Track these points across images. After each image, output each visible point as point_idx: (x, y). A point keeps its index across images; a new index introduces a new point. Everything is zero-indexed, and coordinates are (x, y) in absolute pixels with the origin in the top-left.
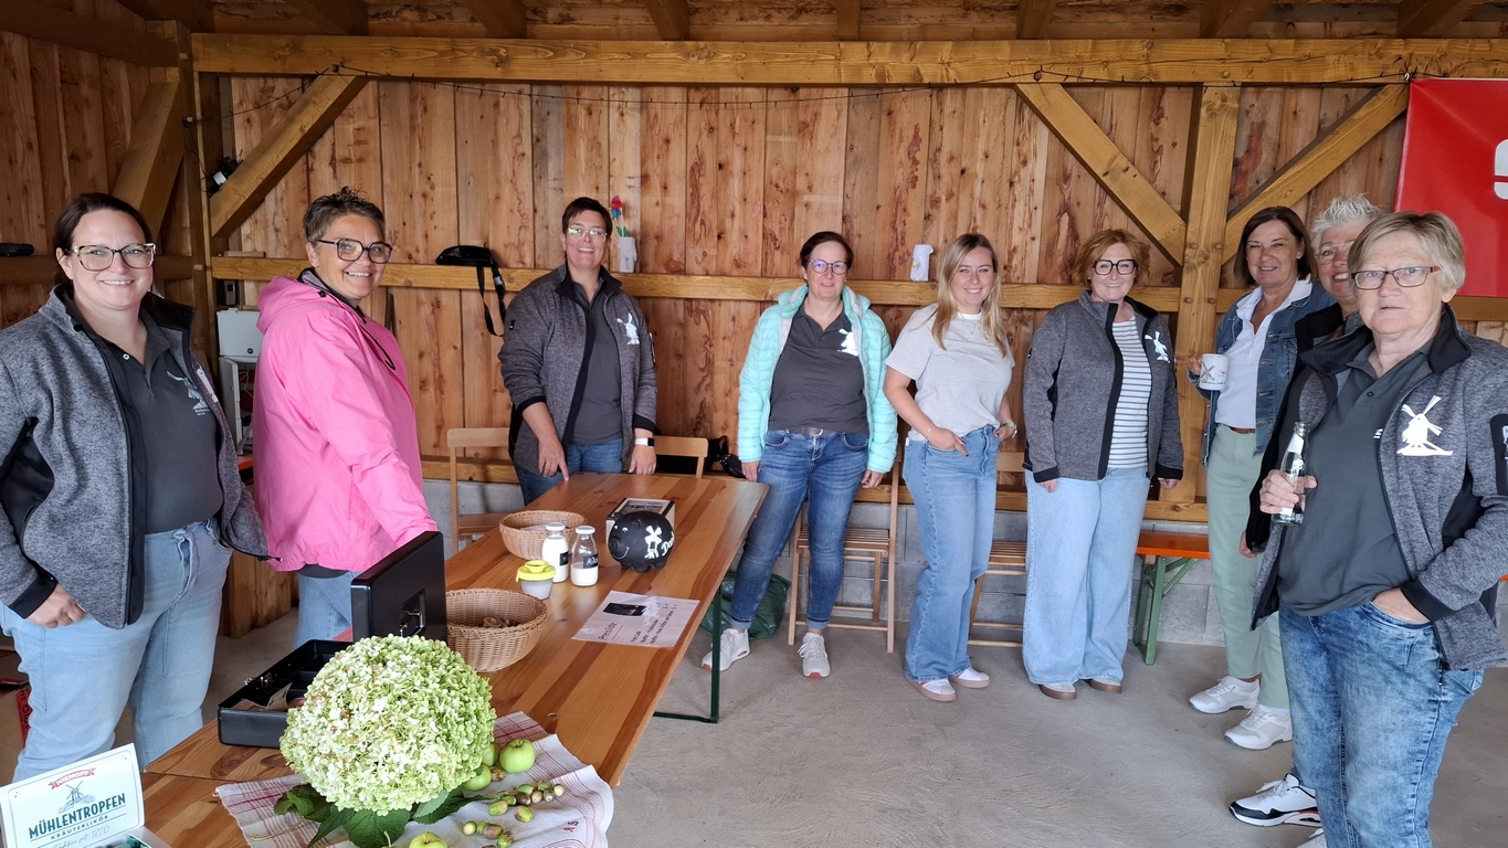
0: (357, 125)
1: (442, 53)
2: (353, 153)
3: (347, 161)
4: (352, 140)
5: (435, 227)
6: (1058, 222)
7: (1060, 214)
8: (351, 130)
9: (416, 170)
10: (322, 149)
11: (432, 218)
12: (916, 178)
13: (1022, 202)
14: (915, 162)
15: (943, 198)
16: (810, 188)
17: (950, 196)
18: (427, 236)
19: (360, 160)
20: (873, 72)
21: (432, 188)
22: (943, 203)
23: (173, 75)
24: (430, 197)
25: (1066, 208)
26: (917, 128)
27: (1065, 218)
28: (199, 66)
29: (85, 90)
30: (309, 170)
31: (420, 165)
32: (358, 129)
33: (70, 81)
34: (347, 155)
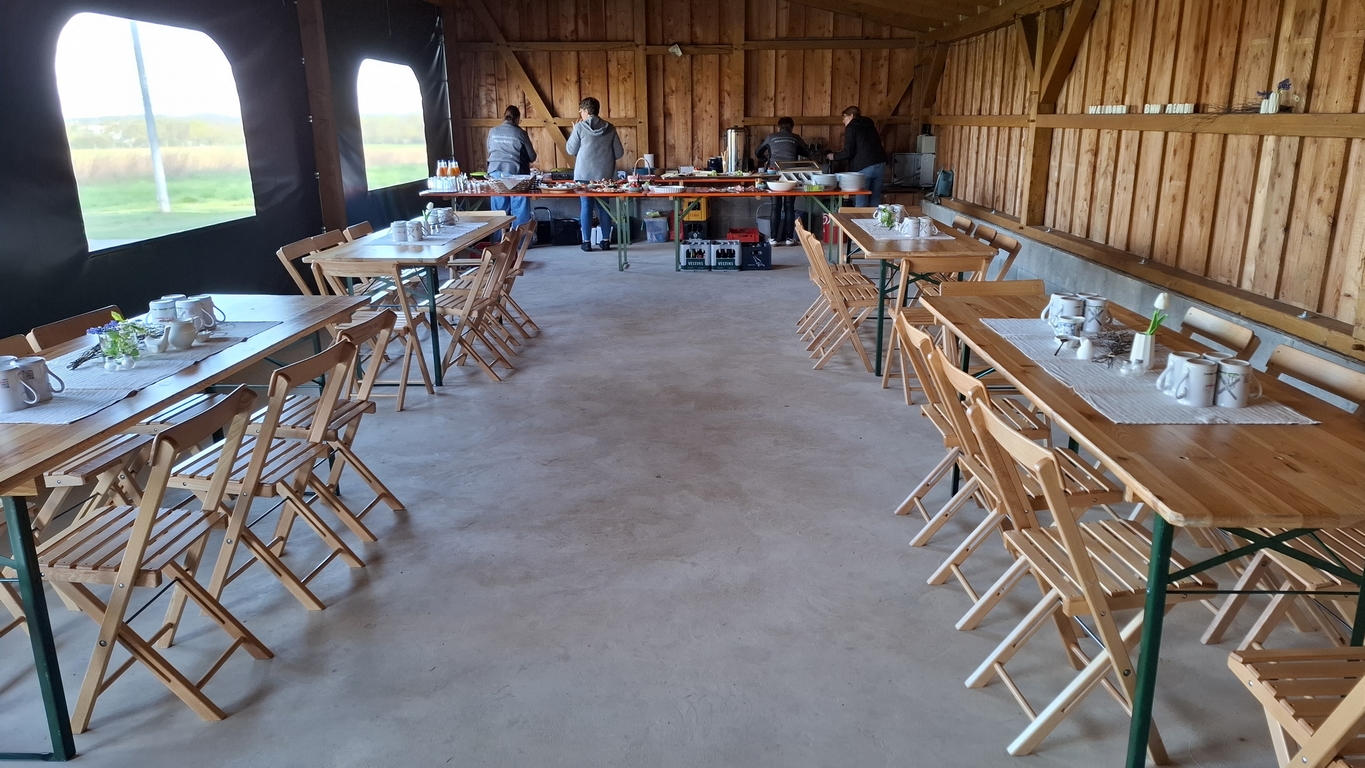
23: (915, 50)
28: (925, 45)
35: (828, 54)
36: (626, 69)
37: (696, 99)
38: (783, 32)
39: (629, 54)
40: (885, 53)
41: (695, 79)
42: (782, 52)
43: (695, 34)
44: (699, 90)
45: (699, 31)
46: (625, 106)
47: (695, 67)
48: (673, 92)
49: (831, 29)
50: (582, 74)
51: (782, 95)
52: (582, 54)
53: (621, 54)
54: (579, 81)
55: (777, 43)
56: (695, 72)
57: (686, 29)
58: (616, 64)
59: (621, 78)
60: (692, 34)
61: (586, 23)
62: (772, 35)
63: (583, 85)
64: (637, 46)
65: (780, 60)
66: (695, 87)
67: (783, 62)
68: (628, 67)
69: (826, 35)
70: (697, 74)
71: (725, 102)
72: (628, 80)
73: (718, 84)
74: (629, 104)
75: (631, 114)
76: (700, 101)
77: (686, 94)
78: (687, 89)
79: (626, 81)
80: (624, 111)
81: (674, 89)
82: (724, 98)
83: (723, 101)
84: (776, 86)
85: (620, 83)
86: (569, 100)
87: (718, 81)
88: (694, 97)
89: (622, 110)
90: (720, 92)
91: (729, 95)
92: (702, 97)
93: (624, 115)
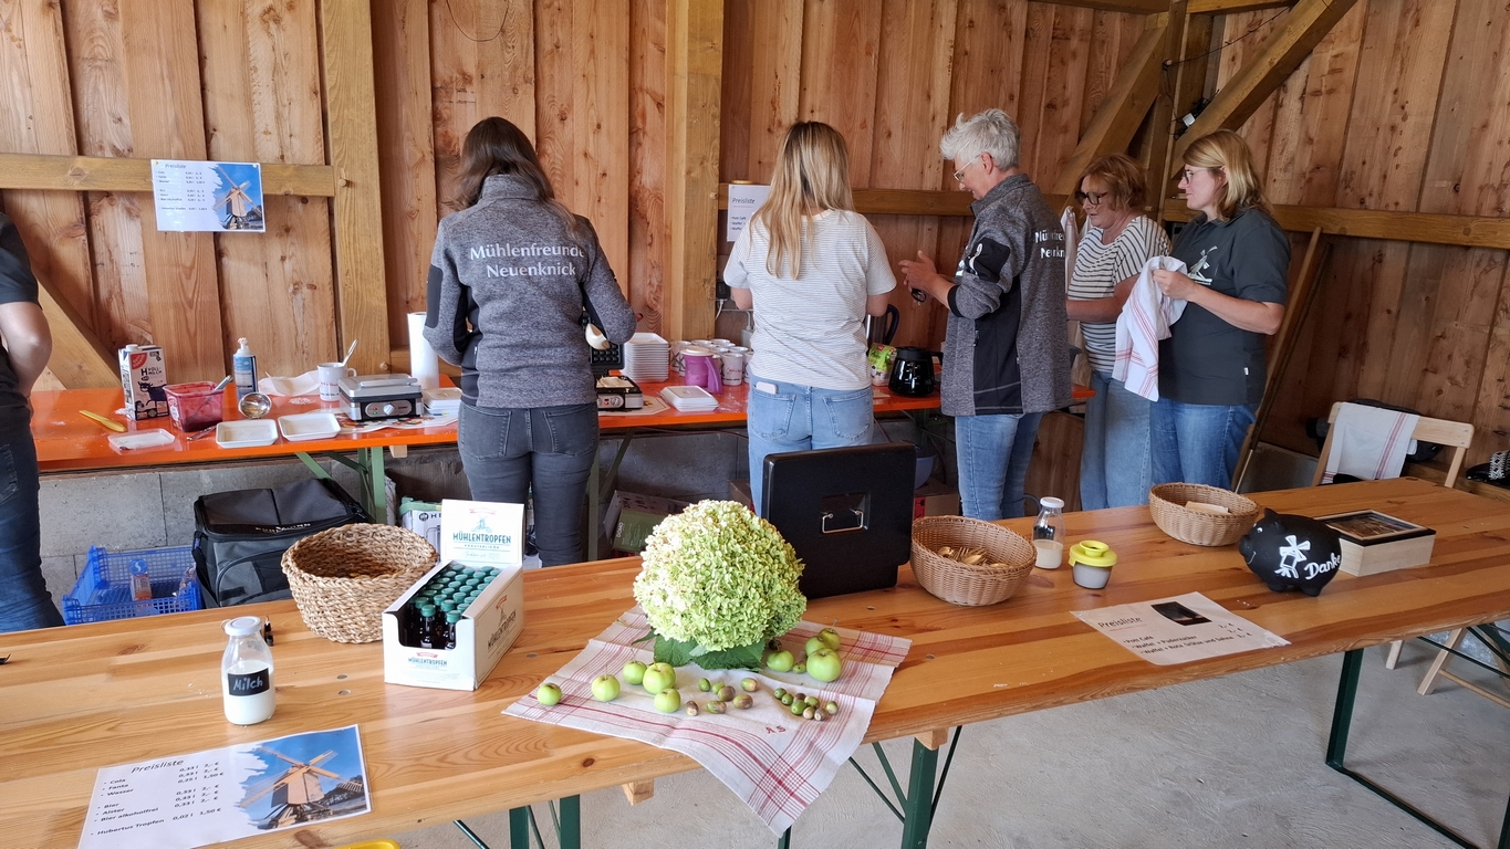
0: (1335, 52)
2: (1326, 84)
3: (1317, 93)
4: (1327, 69)
5: (1397, 166)
8: (1329, 58)
9: (1390, 98)
10: (1296, 82)
11: (1395, 155)
18: (1385, 177)
19: (1331, 92)
21: (1404, 119)
24: (1399, 130)
28: (1193, 7)
29: (1074, 43)
31: (1396, 92)
32: (1336, 56)
34: (1318, 87)
37: (550, 113)
40: (1082, 18)
41: (547, 43)
46: (278, 117)
48: (467, 79)
56: (545, 17)
59: (256, 10)
63: (77, 23)
65: (815, 9)
66: (545, 69)
70: (552, 24)
71: (648, 128)
72: (287, 18)
73: (625, 66)
74: (296, 111)
75: (306, 149)
76: (563, 119)
77: (515, 91)
78: (520, 72)
79: (277, 21)
80: (274, 136)
81: (471, 70)
82: (644, 116)
83: (640, 124)
84: (802, 89)
85: (255, 29)
86: (16, 79)
87: (625, 55)
88: (545, 105)
89: (266, 133)
90: (633, 92)
91: (659, 105)
92: (570, 106)
93: (277, 153)
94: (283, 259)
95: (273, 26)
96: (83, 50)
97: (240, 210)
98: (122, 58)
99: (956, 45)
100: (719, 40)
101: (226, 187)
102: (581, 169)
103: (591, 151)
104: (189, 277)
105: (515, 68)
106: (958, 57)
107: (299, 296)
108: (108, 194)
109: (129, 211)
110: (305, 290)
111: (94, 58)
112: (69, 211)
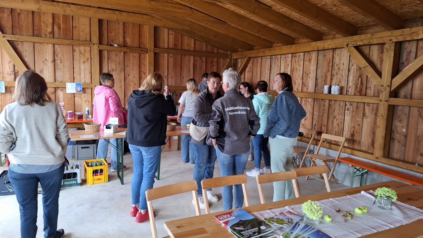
1: (257, 52)
4: (249, 68)
6: (358, 80)
7: (359, 78)
9: (256, 73)
10: (247, 70)
12: (329, 70)
13: (352, 75)
14: (329, 66)
15: (335, 74)
16: (310, 73)
17: (337, 74)
19: (250, 71)
20: (317, 48)
22: (335, 76)
23: (229, 60)
25: (360, 76)
26: (330, 59)
27: (360, 78)
28: (233, 58)
29: (214, 63)
30: (245, 73)
32: (250, 66)
33: (212, 62)
35: (192, 58)
36: (85, 56)
37: (127, 75)
38: (171, 46)
39: (88, 49)
40: (215, 60)
41: (126, 65)
42: (170, 55)
43: (126, 42)
44: (128, 70)
45: (128, 40)
46: (84, 76)
47: (126, 58)
48: (113, 70)
49: (193, 46)
50: (56, 57)
51: (171, 76)
52: (56, 46)
53: (82, 48)
54: (54, 61)
55: (168, 50)
56: (126, 61)
57: (121, 39)
58: (79, 53)
59: (82, 61)
60: (125, 41)
61: (59, 28)
62: (166, 46)
63: (56, 64)
64: (94, 44)
65: (170, 59)
66: (126, 68)
67: (171, 60)
68: (86, 55)
69: (191, 49)
70: (127, 62)
71: (142, 77)
72: (86, 62)
73: (138, 68)
74: (87, 75)
75: (88, 81)
76: (129, 76)
77: (121, 72)
78: (122, 69)
79: (85, 63)
80: (84, 79)
81: (114, 69)
82: (142, 75)
83: (141, 76)
84: (168, 71)
85: (82, 64)
86: (47, 71)
87: (139, 66)
88: (125, 74)
89: (83, 79)
90: (140, 72)
91: (144, 74)
92: (130, 74)
93: (84, 82)
94: (84, 97)
95: (84, 63)
96: (56, 67)
97: (79, 90)
98: (62, 68)
99: (194, 64)
100: (153, 64)
101: (77, 87)
102: (131, 83)
103: (133, 81)
104: (70, 100)
105: (121, 69)
106: (194, 66)
107: (86, 103)
108: (58, 88)
109: (61, 90)
110: (87, 102)
111: (58, 68)
112: (53, 90)
